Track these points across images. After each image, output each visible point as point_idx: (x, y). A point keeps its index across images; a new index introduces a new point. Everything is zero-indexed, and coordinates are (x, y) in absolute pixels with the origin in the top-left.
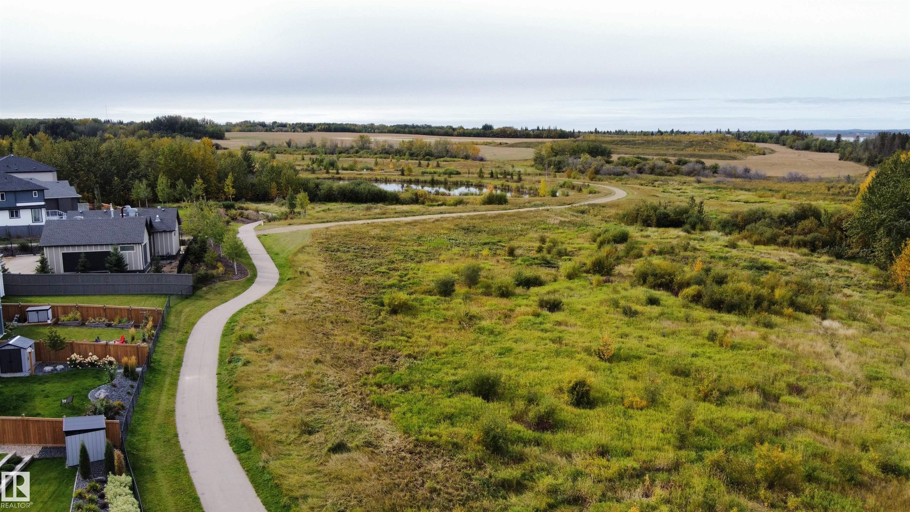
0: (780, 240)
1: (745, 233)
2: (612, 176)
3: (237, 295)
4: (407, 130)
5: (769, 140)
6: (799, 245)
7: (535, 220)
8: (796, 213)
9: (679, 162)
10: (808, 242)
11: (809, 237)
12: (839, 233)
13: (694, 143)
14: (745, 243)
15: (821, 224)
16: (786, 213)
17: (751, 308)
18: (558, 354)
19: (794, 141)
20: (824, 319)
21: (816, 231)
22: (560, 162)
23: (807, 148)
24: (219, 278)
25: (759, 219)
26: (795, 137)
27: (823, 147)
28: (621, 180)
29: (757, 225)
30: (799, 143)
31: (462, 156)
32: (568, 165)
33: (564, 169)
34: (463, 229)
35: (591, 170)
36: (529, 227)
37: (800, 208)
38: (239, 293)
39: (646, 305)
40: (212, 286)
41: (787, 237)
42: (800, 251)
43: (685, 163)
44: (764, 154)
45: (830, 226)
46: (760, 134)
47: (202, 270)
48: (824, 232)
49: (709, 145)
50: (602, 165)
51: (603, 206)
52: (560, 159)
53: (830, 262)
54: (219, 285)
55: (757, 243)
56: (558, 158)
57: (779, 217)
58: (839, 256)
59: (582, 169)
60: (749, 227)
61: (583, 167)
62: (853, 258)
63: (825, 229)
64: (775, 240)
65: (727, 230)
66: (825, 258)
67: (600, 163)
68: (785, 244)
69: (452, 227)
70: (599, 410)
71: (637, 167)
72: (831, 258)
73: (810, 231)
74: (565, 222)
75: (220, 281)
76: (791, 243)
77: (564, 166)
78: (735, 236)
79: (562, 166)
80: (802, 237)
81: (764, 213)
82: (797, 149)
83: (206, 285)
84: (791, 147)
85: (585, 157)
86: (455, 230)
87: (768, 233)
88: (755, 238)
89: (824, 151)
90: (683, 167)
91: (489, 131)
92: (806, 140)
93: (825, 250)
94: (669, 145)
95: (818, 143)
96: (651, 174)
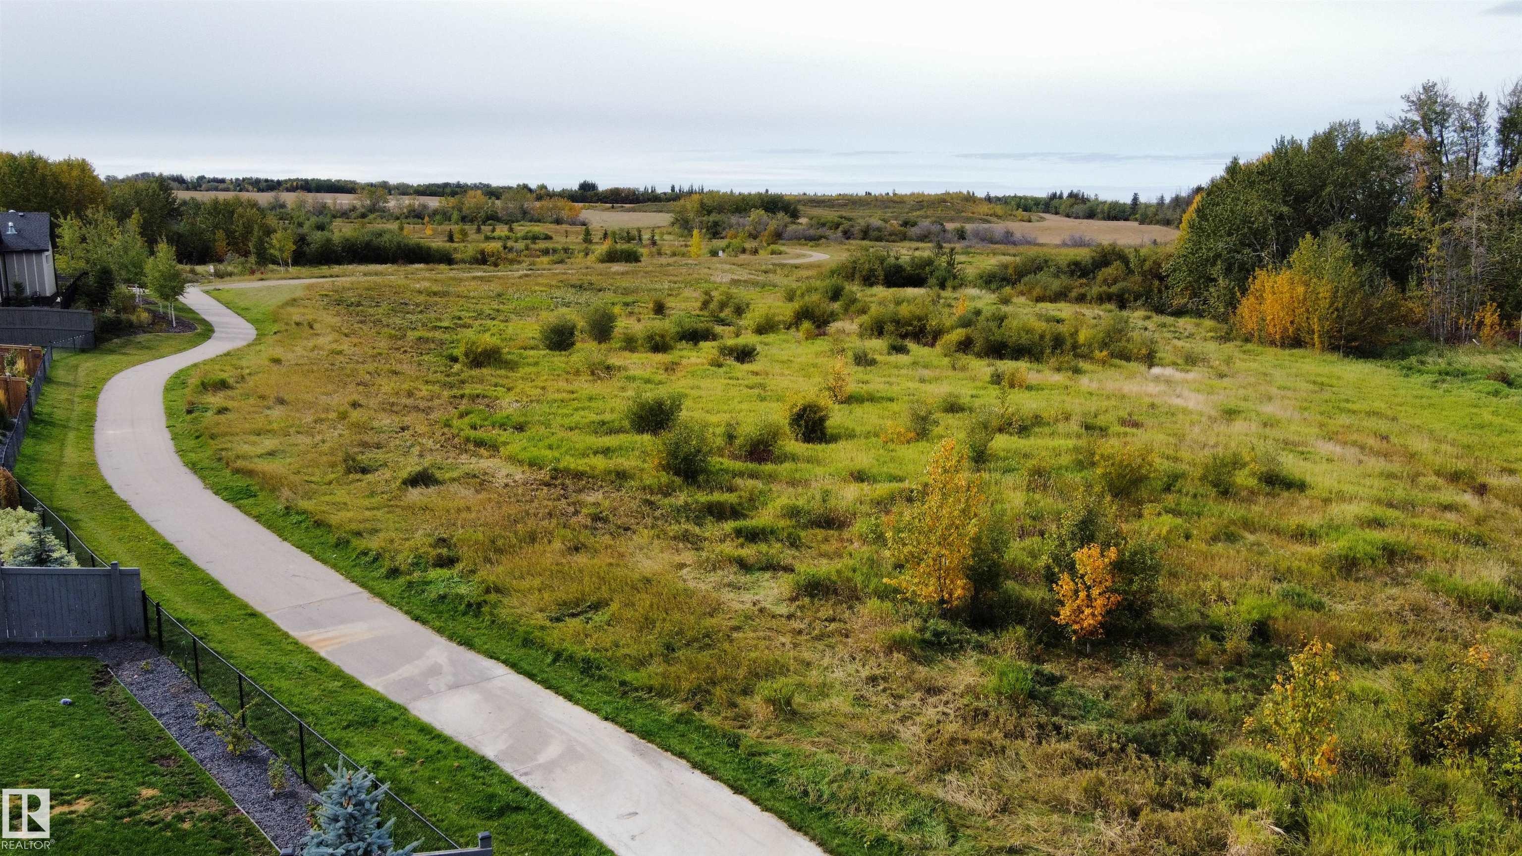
0: (1074, 294)
1: (1020, 287)
2: (803, 241)
3: (180, 351)
4: (448, 190)
5: (1034, 208)
6: (1102, 299)
7: (690, 278)
8: (1093, 258)
9: (905, 224)
10: (1113, 294)
11: (1114, 289)
12: (1156, 283)
13: (925, 204)
14: (1022, 300)
15: (1131, 272)
16: (1078, 258)
17: (1048, 351)
18: (763, 399)
19: (1072, 206)
20: (1151, 366)
21: (1124, 280)
22: (716, 224)
23: (1091, 215)
24: (141, 328)
25: (1040, 269)
26: (1073, 200)
27: (1113, 213)
28: (817, 246)
29: (1038, 276)
30: (1079, 208)
31: (550, 219)
32: (731, 226)
33: (724, 233)
34: (573, 286)
35: (766, 233)
36: (683, 286)
37: (1098, 250)
38: (185, 349)
39: (889, 354)
40: (132, 338)
41: (1083, 290)
42: (1103, 307)
43: (914, 224)
44: (1030, 221)
45: (1143, 274)
46: (1020, 198)
47: (109, 313)
48: (1134, 282)
49: (947, 207)
50: (786, 226)
51: (797, 267)
52: (716, 219)
53: (1148, 318)
54: (142, 338)
55: (1039, 299)
56: (713, 217)
57: (1069, 265)
58: (1160, 310)
59: (754, 232)
60: (1026, 279)
61: (755, 229)
62: (1179, 313)
63: (1138, 278)
64: (1066, 296)
65: (993, 286)
66: (1140, 313)
67: (782, 223)
68: (1081, 299)
69: (554, 283)
70: (841, 444)
71: (841, 229)
72: (1149, 313)
73: (1115, 281)
74: (739, 281)
75: (145, 332)
76: (1089, 298)
77: (724, 229)
78: (1008, 290)
79: (720, 229)
80: (1105, 288)
81: (1046, 261)
82: (1076, 218)
83: (118, 337)
84: (1068, 216)
85: (757, 214)
86: (559, 287)
87: (1056, 285)
88: (1037, 291)
89: (1116, 218)
90: (913, 229)
91: (592, 193)
92: (1088, 204)
93: (1139, 303)
94: (886, 207)
95: (1106, 208)
96: (863, 239)
